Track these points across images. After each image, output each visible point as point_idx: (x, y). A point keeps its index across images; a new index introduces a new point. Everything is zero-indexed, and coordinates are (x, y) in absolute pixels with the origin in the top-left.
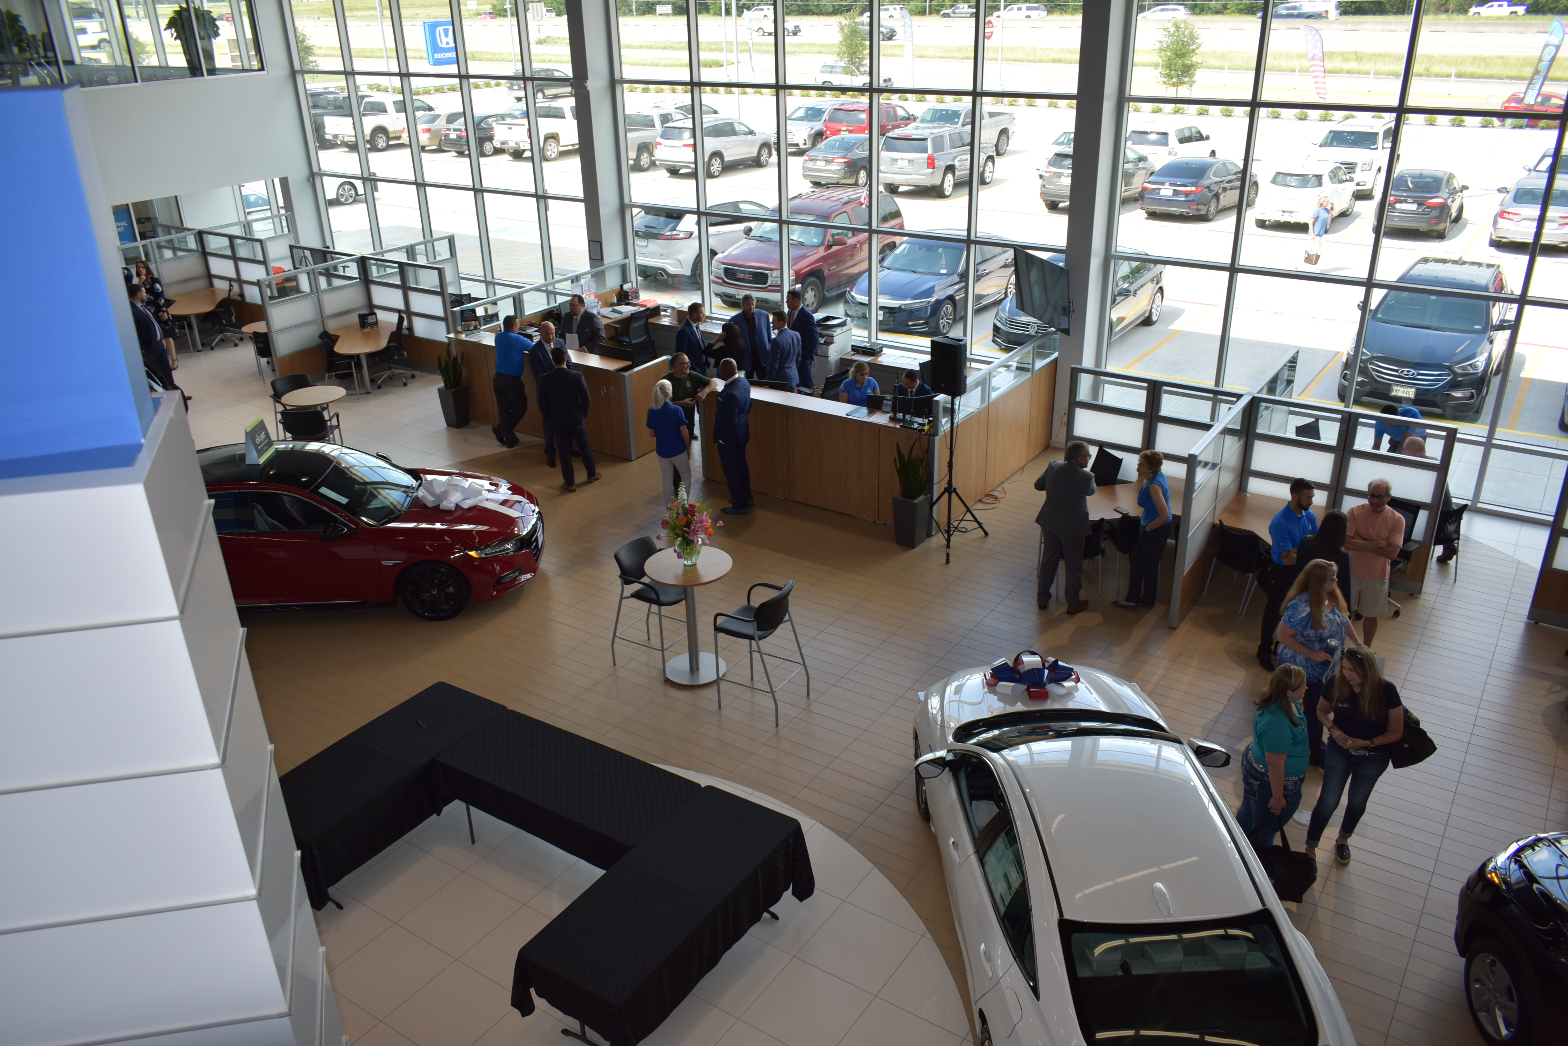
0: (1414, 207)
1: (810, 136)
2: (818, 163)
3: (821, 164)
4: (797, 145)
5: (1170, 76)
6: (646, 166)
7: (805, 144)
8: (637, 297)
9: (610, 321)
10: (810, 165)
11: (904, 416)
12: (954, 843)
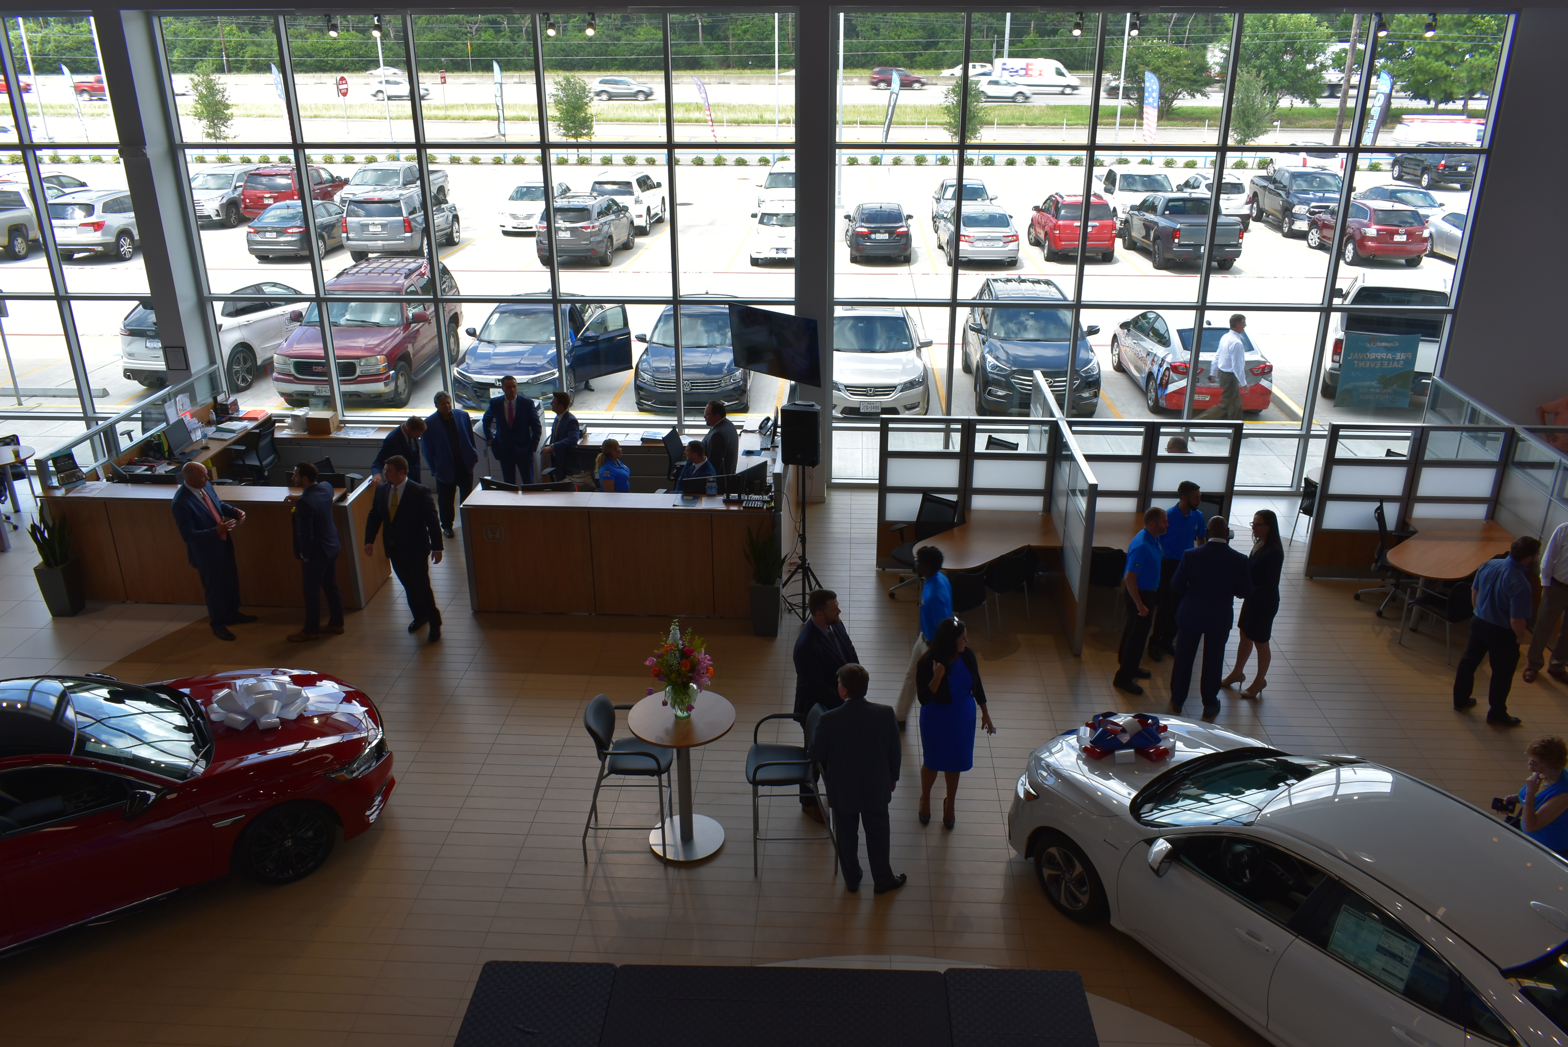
0: (886, 236)
1: (222, 206)
2: (268, 235)
3: (271, 236)
4: (209, 217)
5: (566, 128)
6: (23, 253)
7: (218, 215)
8: (237, 410)
9: (228, 443)
10: (258, 238)
11: (739, 496)
12: (1249, 933)
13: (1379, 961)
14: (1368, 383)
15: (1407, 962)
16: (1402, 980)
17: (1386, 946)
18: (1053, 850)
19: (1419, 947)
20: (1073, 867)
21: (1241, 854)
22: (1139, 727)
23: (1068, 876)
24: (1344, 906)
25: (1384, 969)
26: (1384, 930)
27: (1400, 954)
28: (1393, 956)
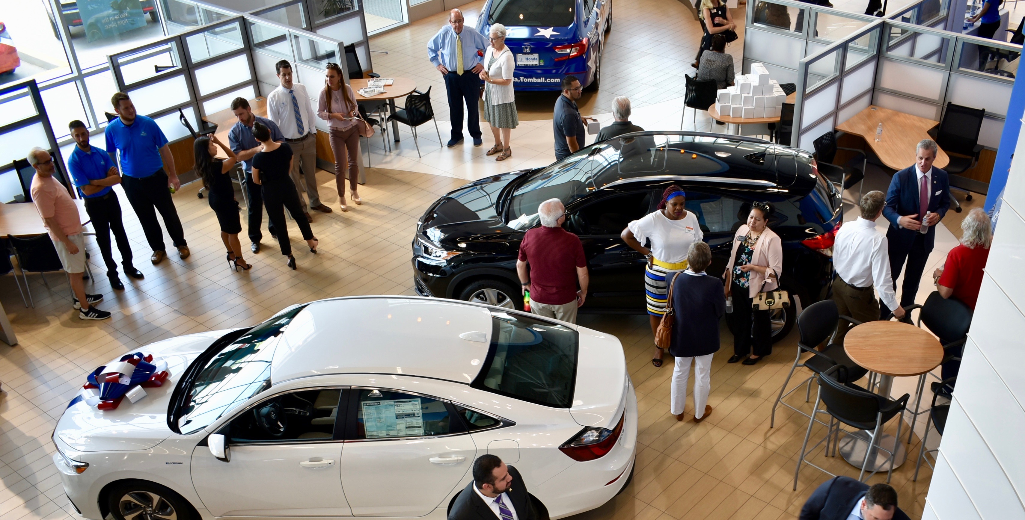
12: (312, 460)
13: (402, 424)
14: (106, 13)
15: (418, 414)
16: (420, 427)
17: (401, 412)
18: (126, 498)
19: (419, 400)
20: (150, 500)
21: (269, 414)
22: (132, 367)
23: (148, 509)
24: (362, 403)
25: (407, 428)
26: (394, 402)
27: (412, 412)
28: (408, 415)
